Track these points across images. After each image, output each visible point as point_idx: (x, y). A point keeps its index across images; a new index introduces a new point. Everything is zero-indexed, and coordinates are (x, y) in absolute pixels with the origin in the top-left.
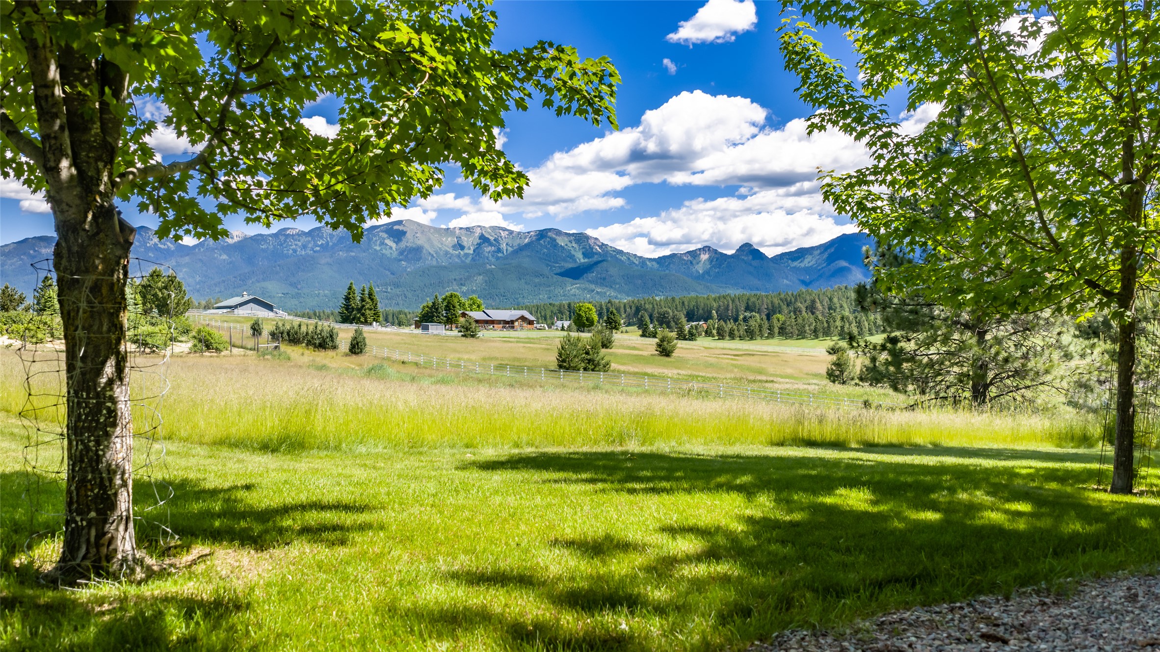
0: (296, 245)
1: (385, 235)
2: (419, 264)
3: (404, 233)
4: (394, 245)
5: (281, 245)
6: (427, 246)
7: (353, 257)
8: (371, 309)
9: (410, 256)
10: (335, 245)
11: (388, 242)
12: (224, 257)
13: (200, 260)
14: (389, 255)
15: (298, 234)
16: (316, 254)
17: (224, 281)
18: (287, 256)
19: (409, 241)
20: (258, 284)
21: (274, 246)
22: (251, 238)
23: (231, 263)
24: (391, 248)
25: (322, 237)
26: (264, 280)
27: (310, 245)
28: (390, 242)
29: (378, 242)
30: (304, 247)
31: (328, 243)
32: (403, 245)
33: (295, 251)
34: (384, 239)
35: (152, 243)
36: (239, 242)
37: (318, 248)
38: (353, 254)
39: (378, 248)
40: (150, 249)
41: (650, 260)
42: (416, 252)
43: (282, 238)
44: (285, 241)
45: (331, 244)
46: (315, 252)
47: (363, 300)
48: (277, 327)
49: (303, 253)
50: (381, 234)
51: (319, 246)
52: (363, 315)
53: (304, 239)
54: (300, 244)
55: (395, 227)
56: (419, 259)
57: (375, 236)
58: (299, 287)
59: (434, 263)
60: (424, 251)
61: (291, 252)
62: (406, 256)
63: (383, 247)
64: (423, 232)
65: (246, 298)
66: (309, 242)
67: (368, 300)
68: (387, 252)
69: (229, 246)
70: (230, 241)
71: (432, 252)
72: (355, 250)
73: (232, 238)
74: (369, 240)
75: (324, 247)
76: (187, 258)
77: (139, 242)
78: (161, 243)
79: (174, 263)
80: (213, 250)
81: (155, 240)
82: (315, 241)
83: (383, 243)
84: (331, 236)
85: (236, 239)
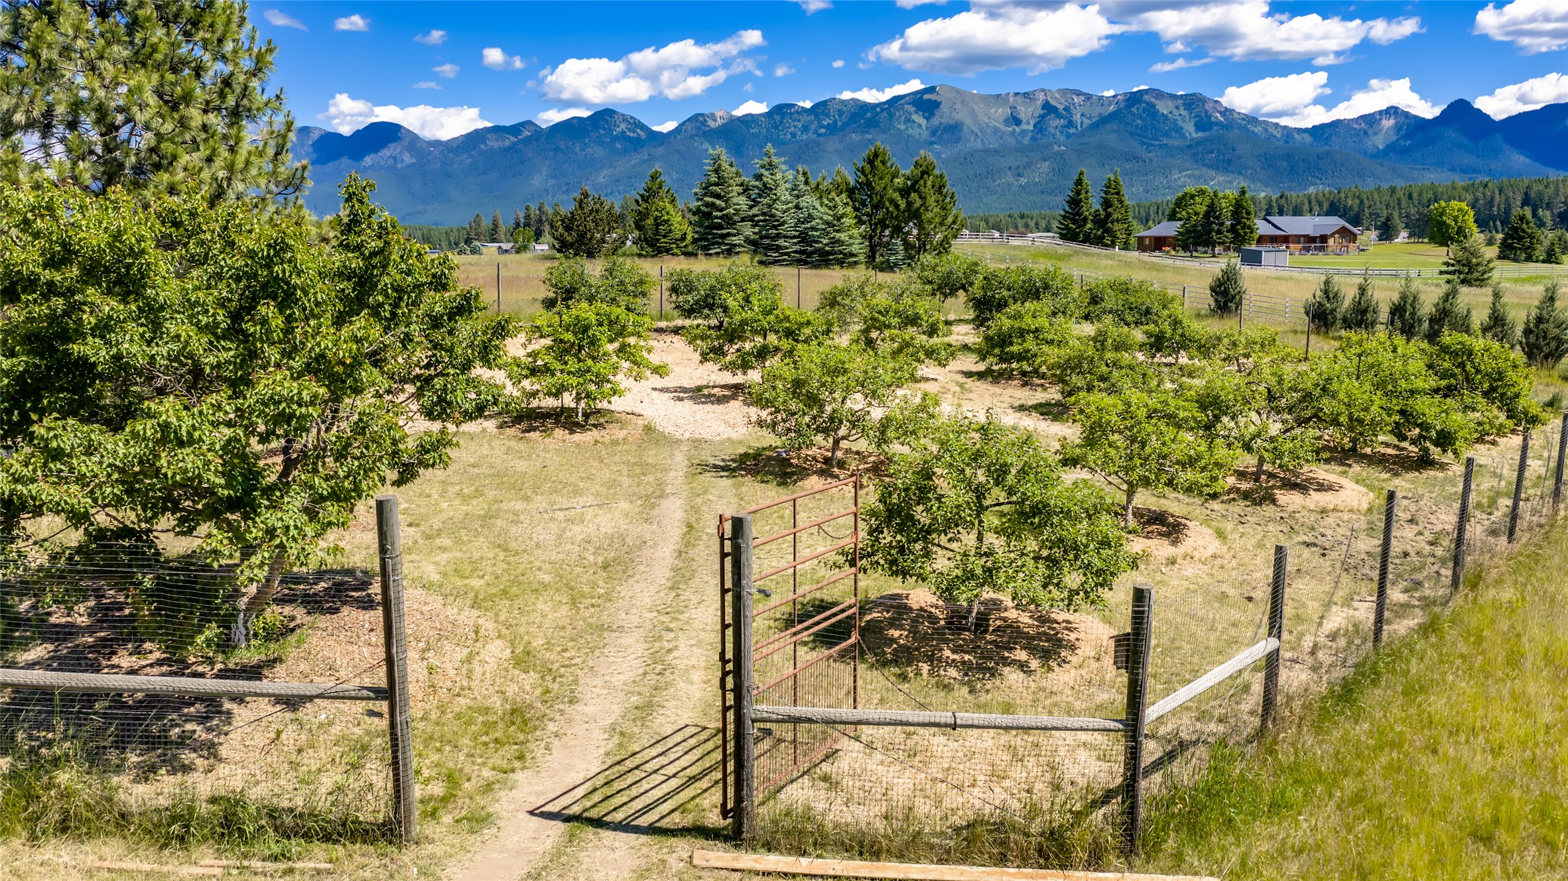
0: (795, 127)
1: (911, 109)
2: (958, 148)
3: (937, 104)
4: (923, 122)
5: (776, 128)
6: (968, 122)
7: (869, 141)
9: (945, 136)
10: (845, 125)
11: (915, 117)
13: (678, 151)
14: (917, 137)
15: (797, 112)
16: (820, 139)
18: (784, 143)
19: (942, 117)
21: (768, 130)
22: (740, 120)
24: (920, 126)
25: (828, 115)
27: (813, 127)
28: (918, 118)
29: (903, 119)
30: (805, 129)
31: (835, 122)
32: (936, 121)
33: (794, 135)
34: (910, 114)
35: (618, 130)
36: (724, 125)
37: (823, 130)
38: (869, 137)
39: (902, 127)
40: (616, 138)
41: (1300, 131)
42: (953, 130)
43: (778, 118)
44: (781, 122)
45: (840, 123)
46: (819, 135)
49: (805, 137)
50: (906, 107)
51: (824, 127)
54: (800, 125)
55: (926, 97)
56: (958, 141)
57: (898, 110)
59: (979, 146)
60: (965, 129)
61: (789, 136)
62: (940, 137)
63: (909, 124)
64: (963, 102)
66: (812, 122)
68: (914, 132)
69: (712, 130)
70: (712, 124)
71: (976, 130)
72: (872, 130)
73: (715, 120)
74: (891, 116)
75: (832, 129)
76: (661, 148)
77: (604, 129)
78: (630, 130)
79: (646, 157)
80: (692, 136)
81: (623, 126)
82: (819, 121)
83: (909, 120)
84: (841, 113)
85: (720, 122)
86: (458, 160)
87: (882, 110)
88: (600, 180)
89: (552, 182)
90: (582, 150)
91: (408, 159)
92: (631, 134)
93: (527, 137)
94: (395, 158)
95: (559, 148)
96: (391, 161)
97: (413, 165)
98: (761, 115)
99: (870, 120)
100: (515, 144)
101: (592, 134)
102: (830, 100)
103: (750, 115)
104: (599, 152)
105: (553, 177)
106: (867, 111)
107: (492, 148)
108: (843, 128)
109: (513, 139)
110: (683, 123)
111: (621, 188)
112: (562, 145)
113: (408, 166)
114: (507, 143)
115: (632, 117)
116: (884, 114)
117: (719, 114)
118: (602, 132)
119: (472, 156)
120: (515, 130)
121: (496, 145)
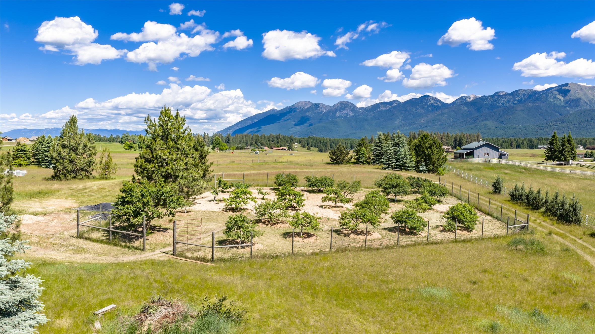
0: (504, 101)
1: (557, 93)
2: (578, 109)
3: (569, 91)
4: (562, 98)
5: (495, 101)
6: (584, 98)
7: (537, 106)
8: (569, 152)
9: (572, 104)
11: (558, 96)
12: (465, 108)
13: (454, 111)
14: (559, 104)
15: (505, 95)
16: (515, 105)
17: (465, 121)
18: (498, 107)
19: (571, 96)
20: (482, 122)
21: (492, 102)
22: (480, 98)
23: (468, 111)
24: (560, 100)
25: (518, 96)
26: (486, 120)
27: (512, 101)
28: (560, 97)
29: (552, 97)
30: (508, 101)
31: (522, 99)
32: (568, 98)
33: (503, 104)
34: (556, 95)
35: (430, 103)
36: (473, 100)
37: (516, 102)
38: (536, 104)
39: (552, 100)
40: (429, 106)
42: (577, 101)
43: (496, 97)
44: (498, 99)
45: (523, 99)
46: (514, 104)
47: (563, 145)
48: (516, 190)
49: (508, 105)
50: (554, 92)
51: (517, 101)
52: (563, 155)
53: (508, 97)
54: (506, 100)
55: (563, 88)
56: (578, 106)
57: (550, 94)
58: (505, 123)
59: (588, 107)
60: (582, 101)
61: (501, 104)
62: (570, 104)
63: (555, 99)
64: (581, 90)
65: (482, 143)
66: (511, 99)
67: (567, 145)
68: (558, 103)
69: (468, 102)
70: (468, 100)
71: (587, 101)
72: (538, 102)
73: (470, 99)
74: (547, 96)
75: (520, 101)
76: (447, 110)
77: (425, 103)
78: (435, 103)
79: (441, 113)
80: (459, 105)
81: (432, 101)
82: (514, 98)
83: (555, 98)
84: (524, 95)
85: (472, 99)
86: (369, 114)
87: (543, 93)
88: (422, 121)
89: (403, 122)
90: (416, 110)
91: (351, 114)
92: (435, 104)
93: (395, 106)
94: (347, 114)
95: (407, 110)
96: (345, 115)
97: (353, 116)
98: (489, 96)
99: (537, 98)
100: (390, 108)
101: (420, 104)
102: (520, 90)
103: (485, 96)
104: (422, 111)
105: (404, 120)
106: (536, 94)
107: (382, 110)
108: (525, 101)
109: (390, 106)
110: (457, 100)
111: (430, 125)
112: (408, 108)
113: (351, 117)
114: (387, 108)
115: (436, 98)
116: (544, 95)
117: (471, 96)
118: (424, 103)
119: (374, 113)
120: (391, 103)
121: (383, 109)
